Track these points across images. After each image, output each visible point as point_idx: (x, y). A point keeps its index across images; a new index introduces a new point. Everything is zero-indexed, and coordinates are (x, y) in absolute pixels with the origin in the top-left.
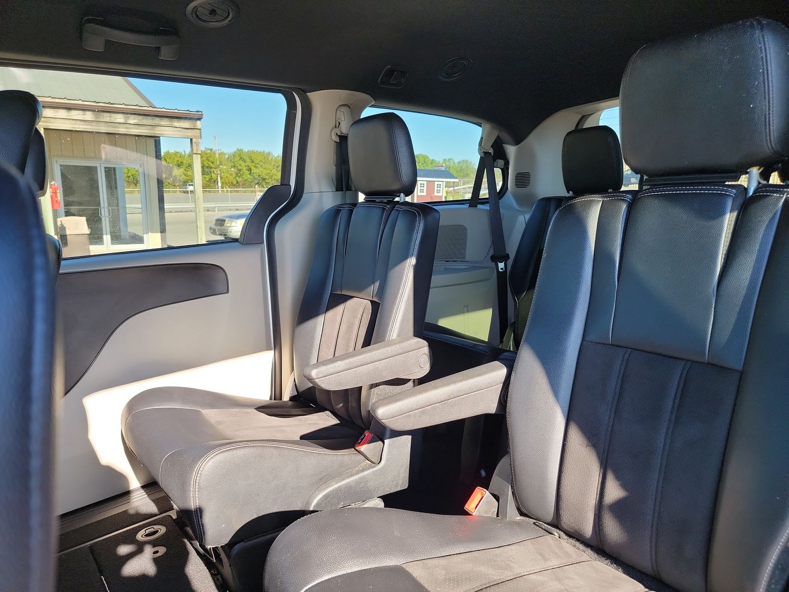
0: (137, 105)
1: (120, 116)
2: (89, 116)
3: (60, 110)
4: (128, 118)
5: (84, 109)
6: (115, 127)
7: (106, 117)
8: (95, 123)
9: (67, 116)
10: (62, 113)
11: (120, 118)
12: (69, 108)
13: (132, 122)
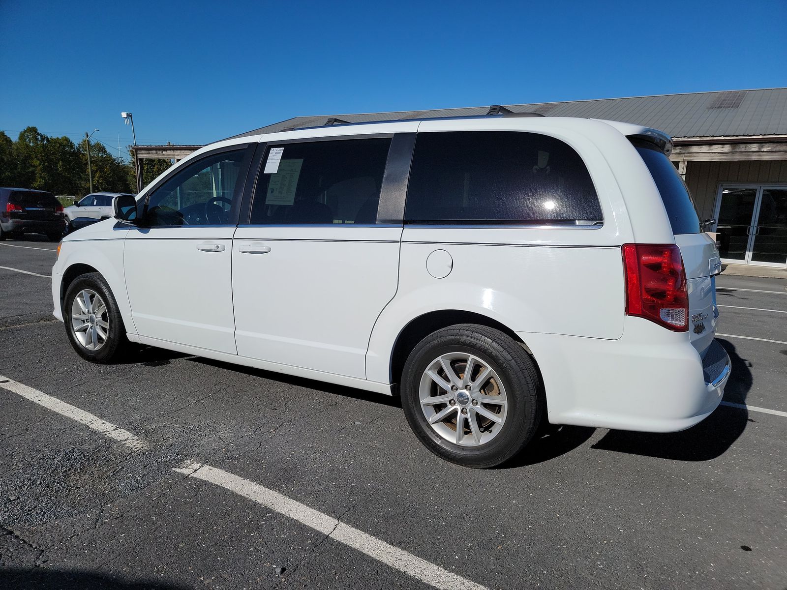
0: (774, 134)
1: (755, 145)
2: (727, 148)
3: (704, 146)
4: (762, 147)
5: (723, 143)
6: (749, 156)
7: (742, 148)
8: (730, 154)
9: (708, 150)
10: (705, 149)
11: (754, 147)
12: (711, 143)
13: (765, 149)
